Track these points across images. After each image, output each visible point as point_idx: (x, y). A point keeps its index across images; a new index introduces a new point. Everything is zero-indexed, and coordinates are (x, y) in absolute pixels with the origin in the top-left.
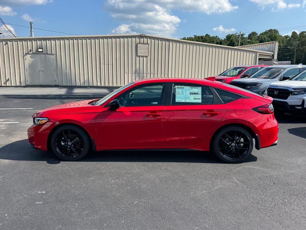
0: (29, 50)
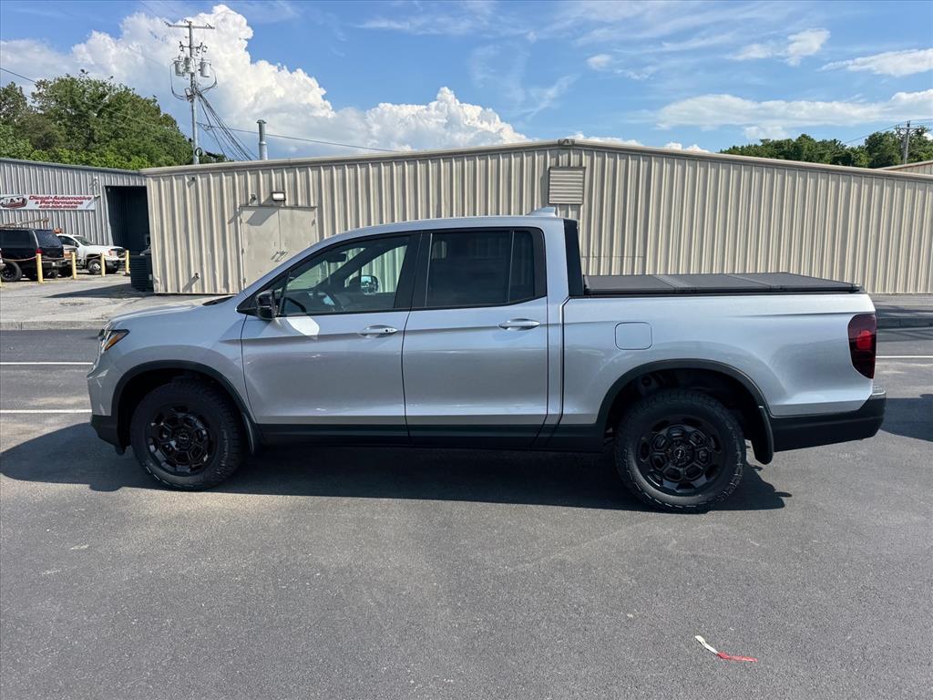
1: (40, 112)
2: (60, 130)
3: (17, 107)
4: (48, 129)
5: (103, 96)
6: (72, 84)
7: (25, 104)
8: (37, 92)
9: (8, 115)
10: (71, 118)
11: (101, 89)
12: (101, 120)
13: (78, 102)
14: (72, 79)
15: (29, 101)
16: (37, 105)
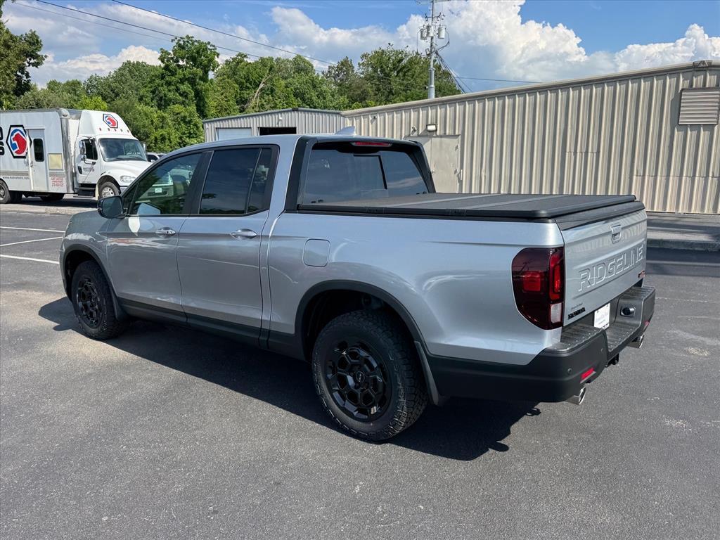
0: (412, 130)
1: (362, 76)
2: (372, 87)
3: (348, 74)
4: (364, 87)
5: (400, 61)
6: (382, 54)
7: (353, 71)
8: (361, 62)
9: (342, 80)
10: (379, 79)
11: (400, 56)
12: (397, 79)
13: (384, 67)
14: (383, 50)
15: (356, 68)
16: (361, 71)
